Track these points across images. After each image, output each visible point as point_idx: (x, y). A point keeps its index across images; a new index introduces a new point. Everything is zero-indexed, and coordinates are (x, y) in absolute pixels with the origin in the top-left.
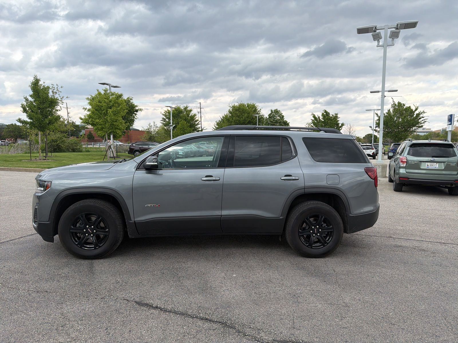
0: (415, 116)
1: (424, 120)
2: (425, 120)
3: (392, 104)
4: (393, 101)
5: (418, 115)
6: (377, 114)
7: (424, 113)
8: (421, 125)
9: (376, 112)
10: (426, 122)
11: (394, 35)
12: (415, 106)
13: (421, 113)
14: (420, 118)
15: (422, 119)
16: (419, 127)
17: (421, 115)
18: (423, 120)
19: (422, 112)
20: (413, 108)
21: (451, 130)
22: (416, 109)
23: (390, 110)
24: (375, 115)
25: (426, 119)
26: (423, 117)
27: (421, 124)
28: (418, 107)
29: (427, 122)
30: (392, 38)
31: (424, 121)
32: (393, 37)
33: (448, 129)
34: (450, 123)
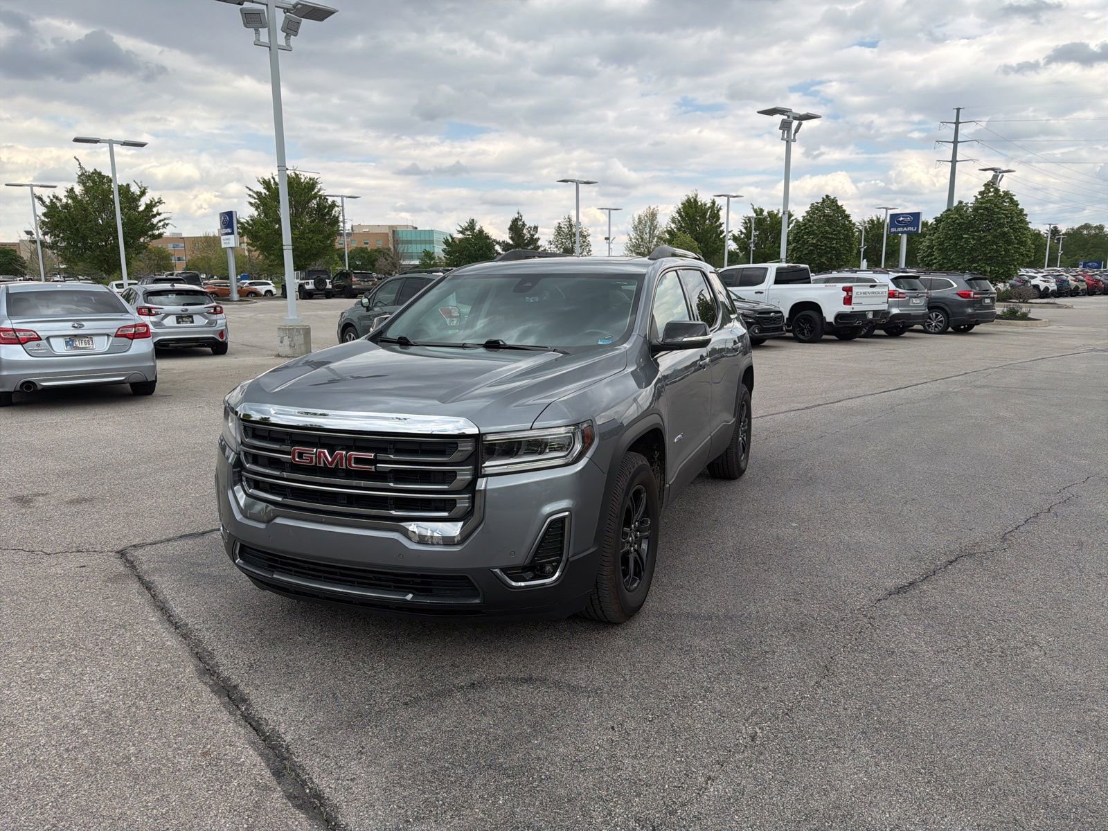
0: (141, 209)
1: (163, 220)
2: (167, 222)
3: (80, 174)
4: (81, 168)
5: (150, 207)
6: (40, 199)
7: (161, 204)
8: (156, 232)
9: (38, 191)
10: (167, 224)
11: (291, 29)
12: (139, 184)
13: (156, 203)
14: (154, 216)
15: (158, 218)
16: (154, 237)
17: (155, 210)
18: (160, 221)
19: (157, 201)
20: (135, 189)
21: (234, 246)
22: (141, 192)
23: (72, 189)
24: (36, 200)
25: (168, 219)
26: (159, 214)
27: (158, 229)
28: (145, 189)
29: (169, 226)
30: (287, 34)
31: (162, 223)
32: (289, 31)
33: (225, 243)
34: (229, 230)
